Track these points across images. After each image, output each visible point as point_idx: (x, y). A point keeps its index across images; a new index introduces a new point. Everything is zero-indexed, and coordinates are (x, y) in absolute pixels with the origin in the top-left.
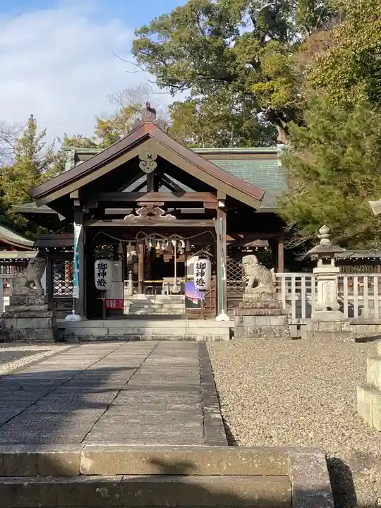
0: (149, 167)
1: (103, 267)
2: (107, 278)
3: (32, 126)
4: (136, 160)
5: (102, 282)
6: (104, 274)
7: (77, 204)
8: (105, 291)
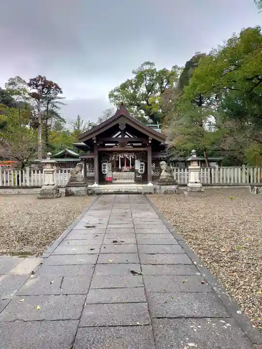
0: (122, 127)
1: (105, 165)
2: (106, 170)
3: (79, 119)
4: (118, 125)
5: (104, 171)
6: (105, 168)
7: (95, 142)
8: (106, 174)
